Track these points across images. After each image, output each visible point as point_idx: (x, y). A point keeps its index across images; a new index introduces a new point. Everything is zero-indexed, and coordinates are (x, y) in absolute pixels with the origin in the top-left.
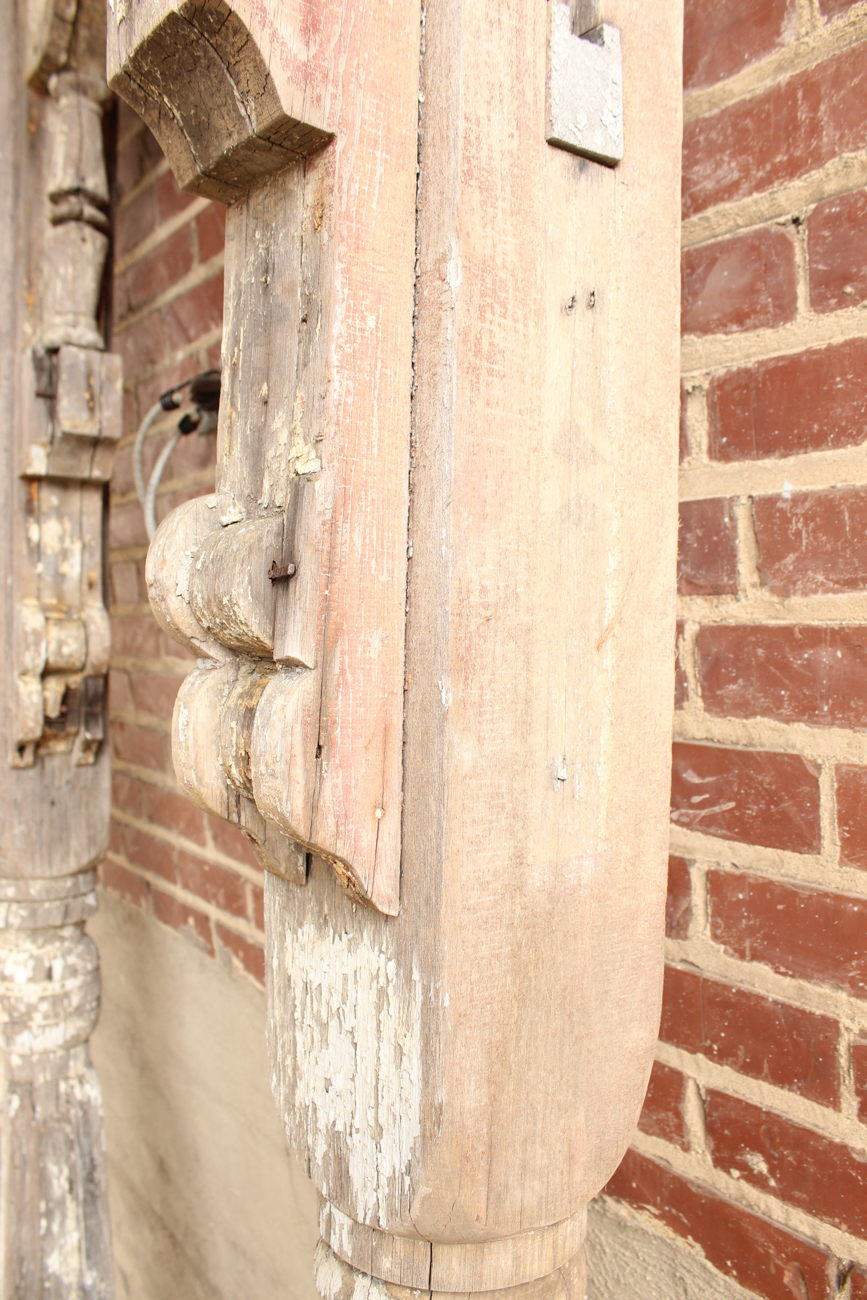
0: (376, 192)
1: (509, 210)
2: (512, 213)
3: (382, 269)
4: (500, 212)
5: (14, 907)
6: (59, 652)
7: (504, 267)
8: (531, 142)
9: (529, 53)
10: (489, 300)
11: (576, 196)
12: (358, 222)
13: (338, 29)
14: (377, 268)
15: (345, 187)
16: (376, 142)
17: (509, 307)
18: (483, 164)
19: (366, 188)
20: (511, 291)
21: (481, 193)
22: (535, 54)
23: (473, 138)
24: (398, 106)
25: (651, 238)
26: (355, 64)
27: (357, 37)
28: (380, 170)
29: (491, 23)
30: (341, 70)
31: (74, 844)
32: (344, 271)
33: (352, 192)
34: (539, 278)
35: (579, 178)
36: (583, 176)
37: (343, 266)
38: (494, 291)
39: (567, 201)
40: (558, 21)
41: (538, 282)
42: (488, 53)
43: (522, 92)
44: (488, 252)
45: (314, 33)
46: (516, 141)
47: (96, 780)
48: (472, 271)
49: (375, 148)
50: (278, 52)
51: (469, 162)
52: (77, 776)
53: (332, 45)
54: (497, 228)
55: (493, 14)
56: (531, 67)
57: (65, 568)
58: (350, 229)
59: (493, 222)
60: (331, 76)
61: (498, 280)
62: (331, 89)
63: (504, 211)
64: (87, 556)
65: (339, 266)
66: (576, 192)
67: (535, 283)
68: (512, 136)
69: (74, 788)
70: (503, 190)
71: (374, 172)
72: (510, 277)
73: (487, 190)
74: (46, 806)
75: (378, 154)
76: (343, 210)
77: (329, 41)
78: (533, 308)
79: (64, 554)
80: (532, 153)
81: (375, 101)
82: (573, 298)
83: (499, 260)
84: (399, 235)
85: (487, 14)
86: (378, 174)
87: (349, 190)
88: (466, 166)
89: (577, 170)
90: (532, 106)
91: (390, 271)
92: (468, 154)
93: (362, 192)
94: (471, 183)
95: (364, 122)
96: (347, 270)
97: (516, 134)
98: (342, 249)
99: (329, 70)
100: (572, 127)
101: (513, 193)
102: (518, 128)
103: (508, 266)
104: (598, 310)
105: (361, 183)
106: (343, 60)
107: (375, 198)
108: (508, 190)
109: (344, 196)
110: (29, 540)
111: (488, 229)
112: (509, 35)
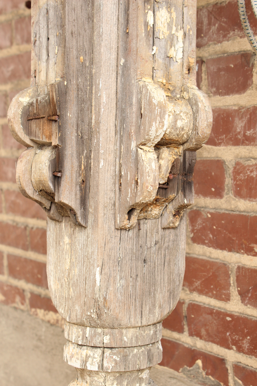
5: (108, 352)
6: (174, 126)
31: (159, 296)
47: (175, 241)
52: (163, 237)
57: (172, 53)
64: (187, 44)
69: (160, 248)
74: (140, 264)
79: (171, 40)
110: (146, 24)
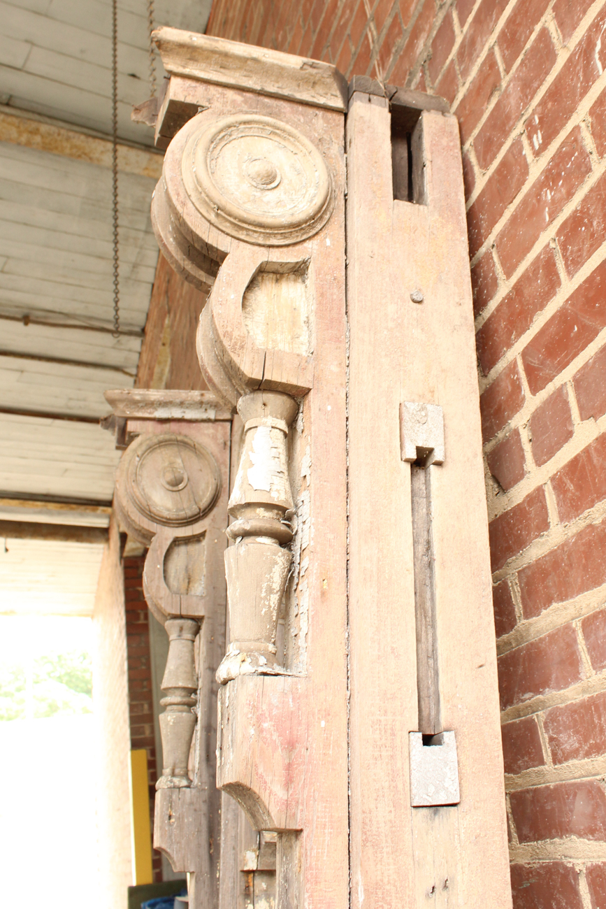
0: (326, 851)
1: (390, 852)
2: (392, 853)
3: (330, 890)
4: (385, 854)
7: (389, 883)
8: (402, 811)
9: (399, 765)
10: (380, 904)
11: (432, 830)
12: (316, 870)
13: (303, 777)
14: (328, 890)
15: (309, 853)
16: (325, 825)
17: (393, 904)
18: (374, 832)
19: (320, 851)
20: (394, 895)
21: (374, 848)
22: (403, 764)
23: (367, 821)
24: (337, 803)
25: (485, 836)
26: (312, 790)
27: (313, 777)
28: (327, 838)
29: (376, 759)
30: (305, 796)
32: (309, 897)
33: (313, 855)
34: (411, 882)
35: (434, 819)
36: (437, 817)
37: (308, 894)
38: (383, 898)
39: (427, 834)
40: (414, 743)
41: (410, 885)
42: (375, 774)
43: (396, 787)
44: (379, 878)
45: (291, 784)
46: (393, 814)
48: (370, 890)
49: (324, 828)
50: (273, 800)
51: (366, 834)
53: (300, 786)
54: (383, 864)
55: (377, 754)
56: (400, 772)
58: (312, 874)
59: (381, 861)
60: (300, 801)
61: (385, 891)
62: (300, 807)
63: (388, 853)
65: (306, 895)
66: (432, 828)
67: (408, 886)
68: (391, 812)
70: (387, 842)
71: (324, 841)
72: (392, 887)
73: (377, 845)
75: (326, 831)
76: (308, 865)
77: (298, 784)
78: (408, 900)
80: (403, 816)
81: (324, 805)
82: (433, 888)
83: (386, 880)
84: (339, 869)
85: (373, 755)
86: (326, 841)
87: (311, 854)
88: (364, 837)
89: (433, 815)
90: (402, 792)
91: (335, 890)
92: (365, 830)
93: (318, 853)
94: (367, 844)
95: (318, 817)
96: (311, 896)
97: (393, 809)
98: (308, 886)
99: (298, 799)
100: (425, 796)
101: (392, 842)
102: (394, 806)
103: (391, 882)
104: (450, 888)
105: (317, 849)
106: (306, 792)
107: (325, 854)
108: (389, 841)
109: (309, 858)
111: (379, 866)
112: (387, 760)
